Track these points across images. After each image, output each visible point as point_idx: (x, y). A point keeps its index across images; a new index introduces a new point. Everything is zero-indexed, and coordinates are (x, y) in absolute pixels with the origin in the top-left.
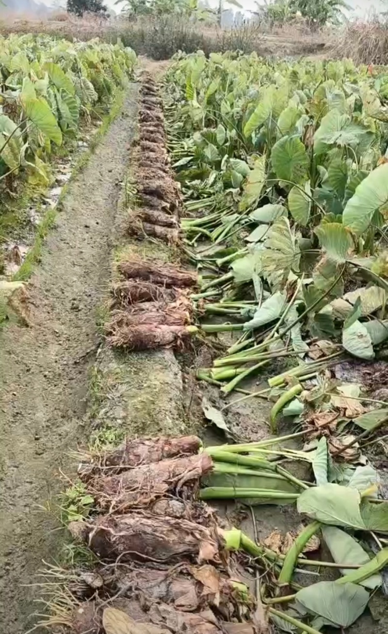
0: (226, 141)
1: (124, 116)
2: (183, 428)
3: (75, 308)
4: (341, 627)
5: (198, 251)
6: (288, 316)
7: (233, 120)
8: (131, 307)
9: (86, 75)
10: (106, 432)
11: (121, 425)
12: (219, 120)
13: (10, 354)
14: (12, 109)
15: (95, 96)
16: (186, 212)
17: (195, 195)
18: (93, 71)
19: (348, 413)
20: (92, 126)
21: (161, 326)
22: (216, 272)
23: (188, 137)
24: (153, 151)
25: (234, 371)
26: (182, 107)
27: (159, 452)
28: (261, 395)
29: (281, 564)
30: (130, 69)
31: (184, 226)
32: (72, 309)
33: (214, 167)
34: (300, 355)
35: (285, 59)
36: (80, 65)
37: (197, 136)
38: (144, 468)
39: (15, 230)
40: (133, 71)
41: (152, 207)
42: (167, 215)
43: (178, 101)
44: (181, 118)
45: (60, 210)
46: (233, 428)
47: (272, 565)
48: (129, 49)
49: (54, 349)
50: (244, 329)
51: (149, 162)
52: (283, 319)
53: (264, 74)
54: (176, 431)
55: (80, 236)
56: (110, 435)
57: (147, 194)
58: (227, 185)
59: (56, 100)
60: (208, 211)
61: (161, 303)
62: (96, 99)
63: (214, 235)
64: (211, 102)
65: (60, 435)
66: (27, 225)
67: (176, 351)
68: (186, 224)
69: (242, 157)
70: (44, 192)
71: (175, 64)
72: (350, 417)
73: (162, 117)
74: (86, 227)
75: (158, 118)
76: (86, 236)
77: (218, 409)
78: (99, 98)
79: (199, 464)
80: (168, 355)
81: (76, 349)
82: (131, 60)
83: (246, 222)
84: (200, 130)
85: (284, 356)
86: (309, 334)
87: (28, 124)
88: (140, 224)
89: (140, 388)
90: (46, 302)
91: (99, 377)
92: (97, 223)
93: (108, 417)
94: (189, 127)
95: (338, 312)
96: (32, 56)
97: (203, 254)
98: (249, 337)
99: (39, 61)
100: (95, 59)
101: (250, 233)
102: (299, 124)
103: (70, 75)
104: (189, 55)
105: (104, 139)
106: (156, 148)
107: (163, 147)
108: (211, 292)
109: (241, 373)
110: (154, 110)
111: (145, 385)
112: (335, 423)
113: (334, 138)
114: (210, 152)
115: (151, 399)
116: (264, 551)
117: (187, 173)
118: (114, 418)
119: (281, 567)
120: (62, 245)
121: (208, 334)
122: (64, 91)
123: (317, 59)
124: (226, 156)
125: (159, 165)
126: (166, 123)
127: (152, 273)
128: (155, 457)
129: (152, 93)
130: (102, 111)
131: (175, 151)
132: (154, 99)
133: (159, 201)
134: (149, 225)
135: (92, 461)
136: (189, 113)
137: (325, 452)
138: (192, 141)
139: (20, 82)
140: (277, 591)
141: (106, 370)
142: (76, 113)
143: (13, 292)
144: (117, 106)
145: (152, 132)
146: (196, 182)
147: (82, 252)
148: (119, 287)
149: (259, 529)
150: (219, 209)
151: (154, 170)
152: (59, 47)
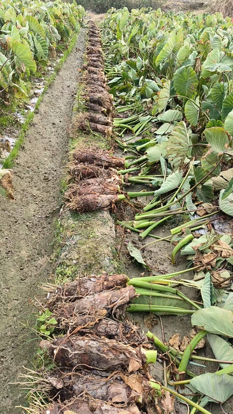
0: (142, 67)
1: (78, 50)
2: (116, 266)
3: (46, 179)
4: (220, 403)
5: (124, 140)
6: (183, 187)
7: (147, 54)
8: (81, 182)
9: (53, 23)
10: (66, 269)
11: (76, 264)
12: (137, 53)
13: (5, 211)
14: (5, 47)
15: (59, 37)
16: (117, 114)
17: (123, 103)
18: (57, 21)
19: (223, 254)
20: (57, 57)
21: (101, 195)
22: (136, 154)
23: (118, 64)
24: (95, 73)
25: (148, 222)
26: (114, 45)
27: (101, 286)
28: (167, 240)
29: (180, 358)
30: (81, 19)
31: (115, 124)
32: (44, 179)
33: (134, 84)
34: (191, 213)
35: (179, 13)
36: (49, 17)
37: (123, 63)
38: (90, 298)
39: (8, 127)
40: (83, 20)
41: (95, 111)
42: (105, 117)
43: (111, 40)
44: (113, 52)
45: (37, 113)
46: (147, 262)
47: (174, 358)
48: (80, 6)
49: (33, 207)
50: (155, 195)
51: (93, 81)
52: (180, 189)
53: (166, 23)
54: (111, 268)
55: (49, 130)
56: (68, 271)
57: (92, 103)
58: (143, 96)
59: (33, 40)
60: (131, 113)
61: (101, 179)
62: (60, 39)
63: (134, 129)
64: (133, 41)
65: (36, 267)
66: (15, 124)
67: (111, 211)
68: (116, 122)
69: (152, 78)
70: (27, 102)
71: (109, 16)
72: (224, 257)
73: (101, 51)
74: (54, 124)
75: (99, 52)
76: (53, 130)
77: (138, 248)
78: (62, 38)
79: (127, 294)
80: (106, 214)
81: (47, 207)
82: (81, 13)
83: (155, 122)
84: (126, 59)
85: (181, 214)
86: (197, 199)
87: (15, 57)
88: (87, 123)
89: (88, 238)
90: (28, 175)
91: (61, 229)
92: (60, 122)
93: (67, 259)
94: (118, 57)
95: (216, 184)
96: (19, 11)
97: (127, 143)
98: (157, 200)
99: (23, 15)
100: (59, 13)
101: (158, 129)
102: (191, 57)
103: (43, 24)
104: (118, 10)
105: (65, 66)
106: (98, 71)
107: (102, 71)
108: (133, 169)
109: (153, 224)
110: (96, 46)
111: (91, 236)
112: (215, 261)
113: (215, 68)
114: (132, 74)
115: (95, 246)
116: (169, 349)
117: (117, 87)
118: (71, 259)
119: (180, 360)
120: (38, 136)
121: (131, 198)
122: (38, 35)
123: (199, 13)
124: (142, 77)
125: (99, 83)
126: (104, 54)
127: (95, 159)
128: (98, 289)
129: (95, 35)
130: (64, 47)
131: (109, 73)
132: (96, 39)
133: (100, 107)
134: (93, 124)
135: (56, 291)
136: (119, 49)
137: (209, 283)
138: (120, 66)
139: (10, 29)
140: (178, 377)
141: (66, 225)
142: (46, 49)
143: (3, 176)
144: (73, 44)
145: (95, 61)
146: (123, 94)
147: (50, 141)
148: (74, 169)
149: (165, 332)
150: (138, 112)
151: (96, 86)
152: (36, 5)
